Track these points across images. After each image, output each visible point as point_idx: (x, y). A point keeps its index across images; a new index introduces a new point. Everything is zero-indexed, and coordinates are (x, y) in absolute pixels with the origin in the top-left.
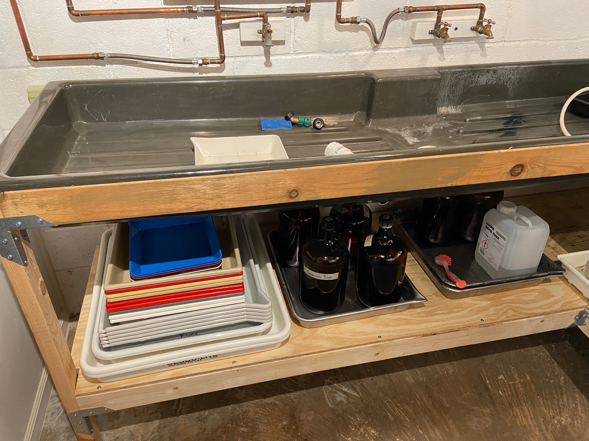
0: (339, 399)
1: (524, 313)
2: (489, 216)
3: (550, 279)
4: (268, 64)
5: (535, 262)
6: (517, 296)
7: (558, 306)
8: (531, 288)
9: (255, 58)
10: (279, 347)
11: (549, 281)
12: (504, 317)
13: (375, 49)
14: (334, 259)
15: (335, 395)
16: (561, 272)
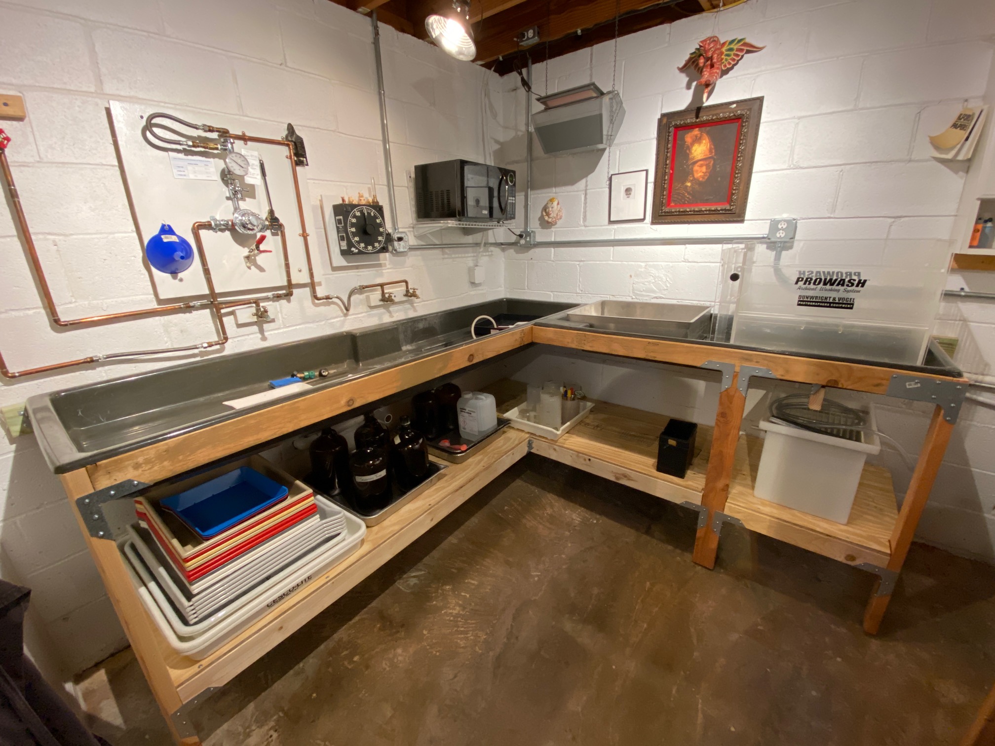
0: (412, 584)
1: (502, 453)
2: (459, 405)
3: (506, 430)
4: (264, 339)
5: (495, 422)
7: (516, 442)
8: (499, 439)
9: (252, 336)
10: (360, 548)
11: (504, 432)
12: (494, 460)
13: (346, 315)
14: (378, 460)
15: (408, 582)
16: (510, 424)
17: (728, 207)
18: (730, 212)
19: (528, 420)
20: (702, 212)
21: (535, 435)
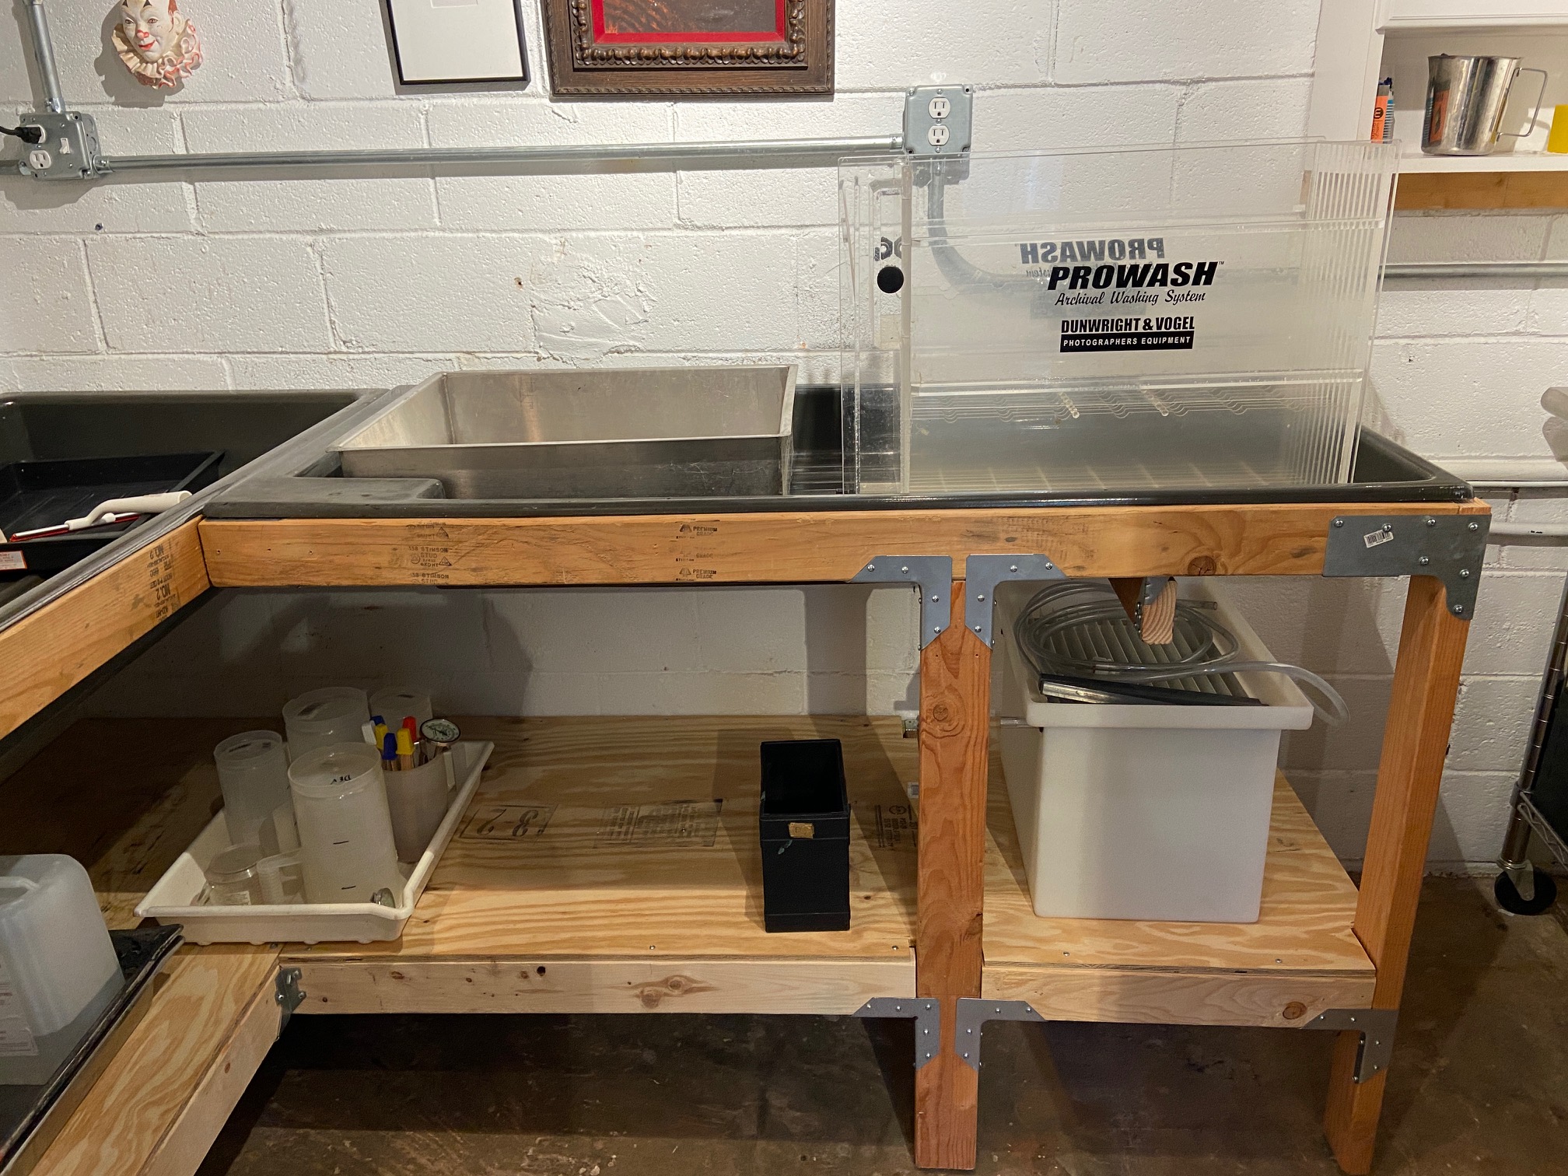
1: (178, 1088)
3: (162, 973)
5: (108, 961)
6: (131, 1070)
7: (230, 1009)
8: (142, 1026)
11: (163, 978)
12: (148, 1140)
16: (173, 937)
17: (785, 48)
18: (791, 64)
19: (259, 898)
20: (711, 64)
21: (300, 945)
